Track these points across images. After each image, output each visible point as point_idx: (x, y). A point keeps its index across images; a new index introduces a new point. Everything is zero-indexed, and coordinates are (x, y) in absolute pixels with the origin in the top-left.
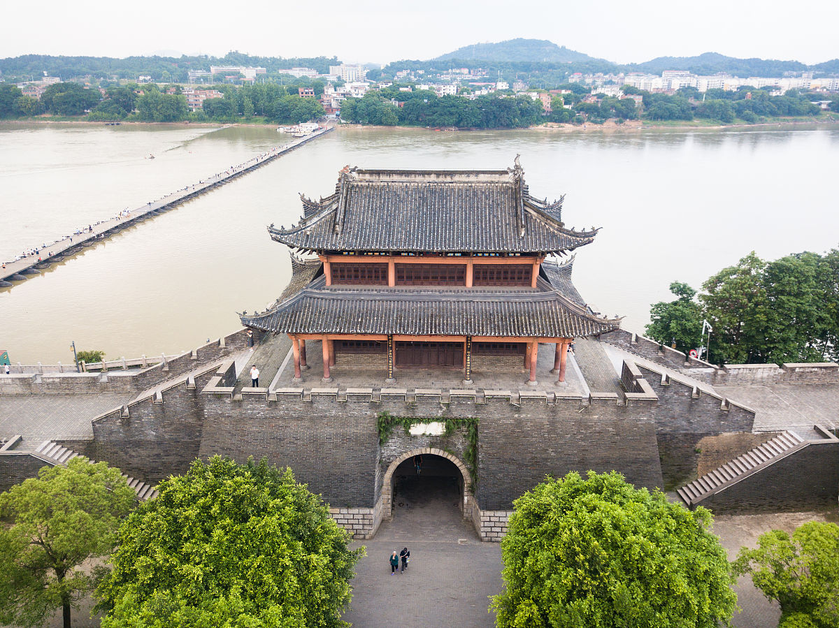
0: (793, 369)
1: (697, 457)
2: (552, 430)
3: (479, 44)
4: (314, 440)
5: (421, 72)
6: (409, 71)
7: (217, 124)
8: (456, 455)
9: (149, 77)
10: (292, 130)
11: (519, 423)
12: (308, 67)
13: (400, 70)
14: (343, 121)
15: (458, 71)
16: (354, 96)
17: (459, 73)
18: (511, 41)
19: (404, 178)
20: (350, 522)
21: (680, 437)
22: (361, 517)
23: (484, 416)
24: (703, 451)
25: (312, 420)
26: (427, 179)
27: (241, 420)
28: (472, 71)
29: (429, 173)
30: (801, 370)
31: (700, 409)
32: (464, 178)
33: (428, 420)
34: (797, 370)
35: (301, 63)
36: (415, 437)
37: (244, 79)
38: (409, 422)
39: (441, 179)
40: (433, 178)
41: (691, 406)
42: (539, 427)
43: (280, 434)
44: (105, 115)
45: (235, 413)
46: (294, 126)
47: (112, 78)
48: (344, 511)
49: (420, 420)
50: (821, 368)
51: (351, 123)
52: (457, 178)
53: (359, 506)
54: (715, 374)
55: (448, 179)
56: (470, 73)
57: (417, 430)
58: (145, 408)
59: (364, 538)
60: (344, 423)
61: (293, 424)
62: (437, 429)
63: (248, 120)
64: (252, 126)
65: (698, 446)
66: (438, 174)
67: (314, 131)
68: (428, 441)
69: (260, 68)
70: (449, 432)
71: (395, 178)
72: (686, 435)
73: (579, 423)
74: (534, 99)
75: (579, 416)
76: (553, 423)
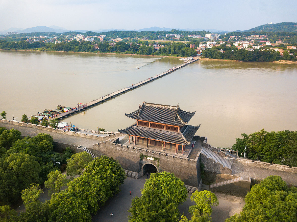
0: (256, 163)
1: (216, 178)
2: (174, 164)
3: (267, 24)
4: (128, 156)
5: (239, 36)
6: (235, 36)
7: (162, 56)
8: (156, 165)
9: (146, 38)
10: (185, 60)
11: (168, 161)
12: (198, 35)
13: (232, 35)
14: (202, 57)
15: (254, 36)
16: (209, 48)
17: (255, 37)
18: (281, 23)
19: (155, 105)
20: (134, 174)
21: (212, 173)
22: (136, 174)
23: (161, 158)
24: (218, 177)
25: (129, 152)
26: (159, 106)
27: (116, 150)
28: (260, 36)
29: (160, 105)
30: (259, 163)
31: (217, 167)
32: (167, 107)
33: (150, 157)
34: (258, 163)
35: (196, 33)
36: (148, 160)
37: (176, 39)
38: (147, 157)
39: (162, 106)
40: (161, 106)
41: (215, 166)
42: (172, 163)
43: (122, 154)
44: (130, 52)
45: (115, 148)
46: (185, 58)
47: (136, 38)
48: (133, 172)
49: (148, 156)
50: (265, 164)
51: (205, 58)
52: (165, 106)
53: (136, 172)
54: (234, 160)
55: (164, 107)
56: (259, 37)
57: (148, 158)
58: (102, 144)
59: (136, 179)
60: (134, 154)
61: (125, 153)
62: (152, 159)
63: (172, 55)
64: (173, 57)
65: (217, 176)
66: (162, 105)
67: (192, 60)
68: (150, 161)
69: (181, 35)
70: (154, 160)
71: (153, 105)
72: (214, 172)
73: (180, 163)
74: (276, 51)
75: (180, 162)
76: (175, 162)
